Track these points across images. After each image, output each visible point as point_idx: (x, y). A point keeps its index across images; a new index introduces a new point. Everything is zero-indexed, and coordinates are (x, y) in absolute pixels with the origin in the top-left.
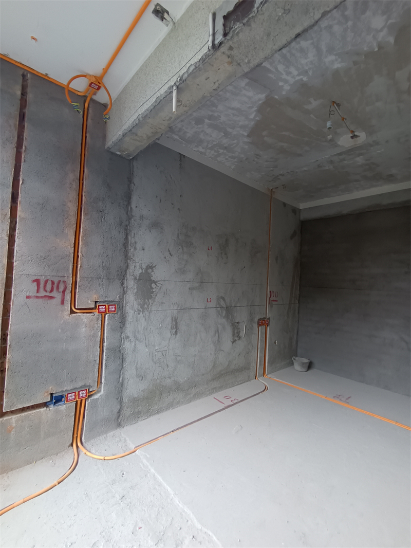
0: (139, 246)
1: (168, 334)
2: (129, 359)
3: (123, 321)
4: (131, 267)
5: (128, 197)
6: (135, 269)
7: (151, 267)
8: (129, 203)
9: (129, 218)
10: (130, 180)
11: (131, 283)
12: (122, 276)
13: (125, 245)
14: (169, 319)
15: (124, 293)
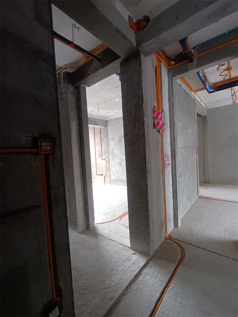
0: (110, 145)
1: (118, 166)
2: (111, 170)
3: (109, 162)
4: (109, 150)
5: (107, 135)
6: (110, 151)
7: (113, 150)
8: (108, 136)
9: (108, 140)
10: (107, 131)
11: (110, 154)
12: (108, 152)
13: (108, 146)
14: (118, 162)
15: (109, 156)
